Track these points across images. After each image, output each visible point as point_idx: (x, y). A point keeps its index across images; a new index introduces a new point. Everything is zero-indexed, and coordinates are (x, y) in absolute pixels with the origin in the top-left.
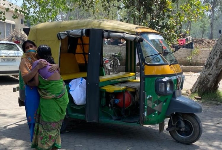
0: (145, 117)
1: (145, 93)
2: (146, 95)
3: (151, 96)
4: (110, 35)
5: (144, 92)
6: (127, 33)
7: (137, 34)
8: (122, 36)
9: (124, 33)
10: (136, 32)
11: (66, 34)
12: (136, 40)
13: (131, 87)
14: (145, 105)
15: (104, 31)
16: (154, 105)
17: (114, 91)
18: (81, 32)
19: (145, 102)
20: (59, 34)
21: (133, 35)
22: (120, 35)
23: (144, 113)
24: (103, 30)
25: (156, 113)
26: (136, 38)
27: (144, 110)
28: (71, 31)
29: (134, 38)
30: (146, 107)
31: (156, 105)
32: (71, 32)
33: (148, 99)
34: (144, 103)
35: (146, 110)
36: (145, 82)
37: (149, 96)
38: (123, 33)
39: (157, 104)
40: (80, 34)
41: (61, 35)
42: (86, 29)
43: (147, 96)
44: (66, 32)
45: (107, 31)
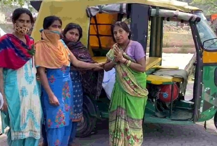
0: (200, 113)
1: (203, 85)
2: (203, 88)
3: (209, 89)
4: (159, 13)
5: (201, 83)
6: (180, 11)
7: (192, 12)
8: (175, 14)
9: (177, 11)
10: (191, 9)
11: (98, 10)
12: (193, 19)
13: (177, 76)
14: (201, 99)
15: (151, 7)
16: (212, 99)
17: (163, 83)
18: (119, 7)
19: (202, 96)
20: (89, 9)
21: (187, 13)
22: (172, 13)
23: (200, 109)
24: (149, 5)
25: (213, 108)
26: (192, 17)
27: (200, 105)
28: (104, 5)
29: (190, 17)
30: (202, 101)
31: (214, 99)
32: (105, 7)
33: (206, 92)
34: (200, 97)
35: (202, 105)
36: (203, 71)
37: (207, 88)
38: (175, 10)
39: (215, 97)
40: (118, 10)
41: (91, 10)
42: (127, 4)
43: (205, 88)
44: (97, 7)
45: (154, 7)
